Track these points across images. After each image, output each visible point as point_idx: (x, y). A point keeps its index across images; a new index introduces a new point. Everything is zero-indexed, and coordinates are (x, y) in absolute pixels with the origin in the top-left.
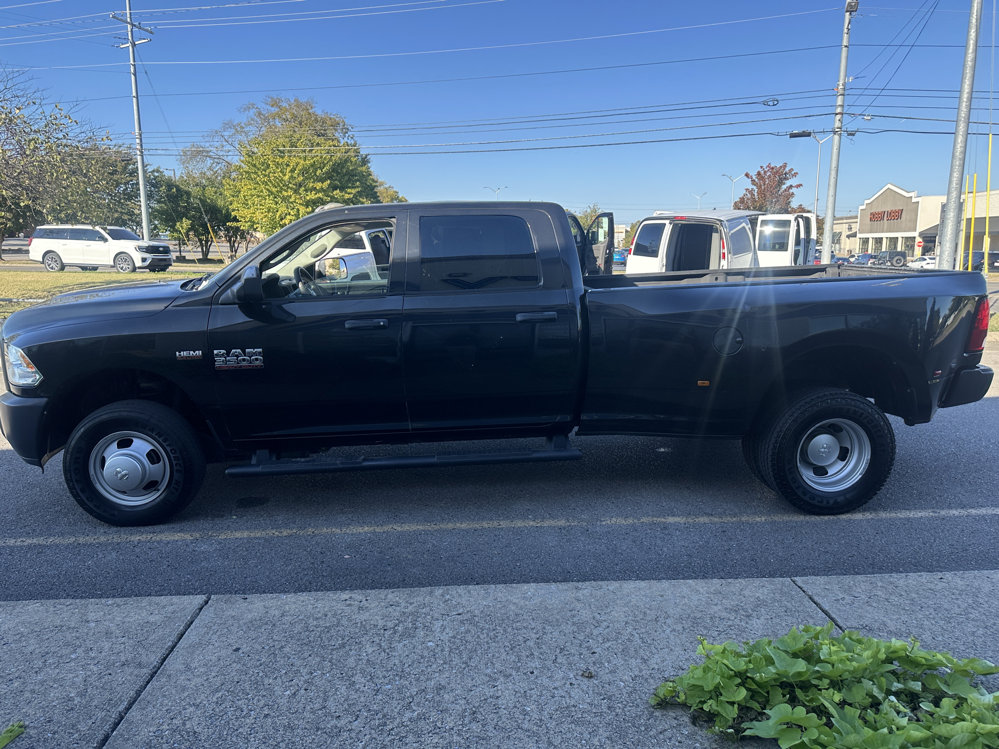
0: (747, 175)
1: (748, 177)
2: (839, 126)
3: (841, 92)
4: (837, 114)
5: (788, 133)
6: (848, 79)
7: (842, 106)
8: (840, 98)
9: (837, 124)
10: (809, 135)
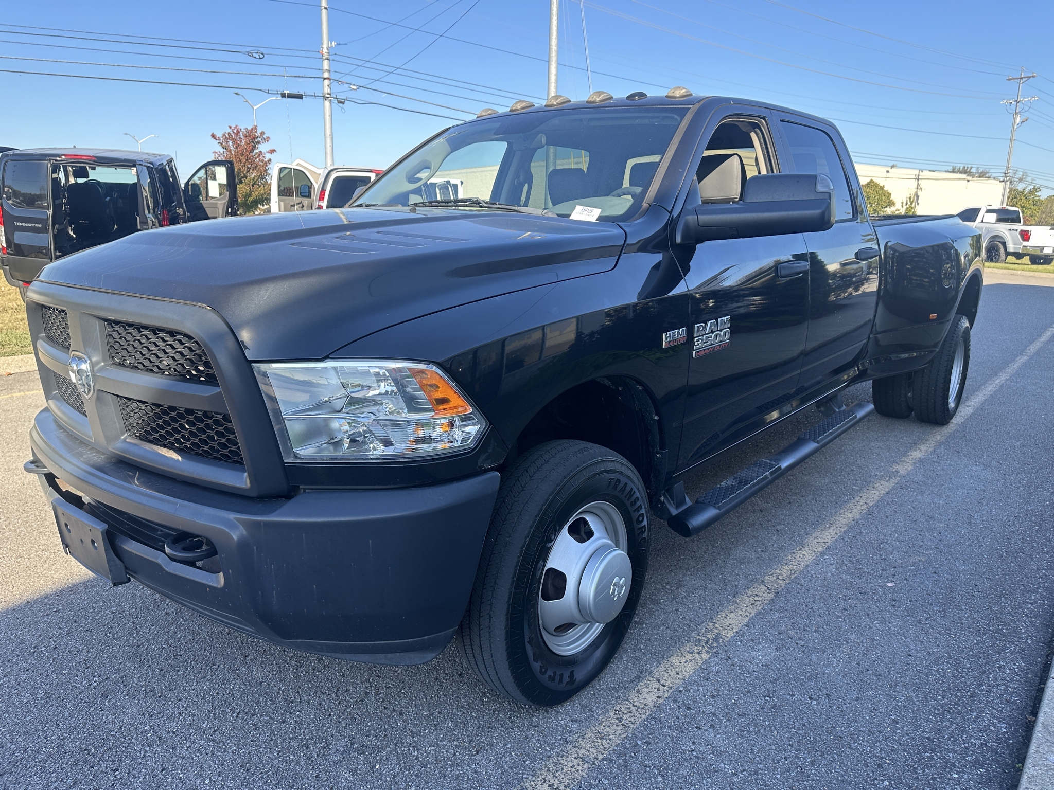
0: (213, 136)
1: (215, 138)
2: (329, 91)
3: (326, 56)
4: (325, 79)
5: (279, 92)
6: (331, 43)
7: (329, 71)
8: (326, 62)
9: (327, 90)
10: (300, 97)
